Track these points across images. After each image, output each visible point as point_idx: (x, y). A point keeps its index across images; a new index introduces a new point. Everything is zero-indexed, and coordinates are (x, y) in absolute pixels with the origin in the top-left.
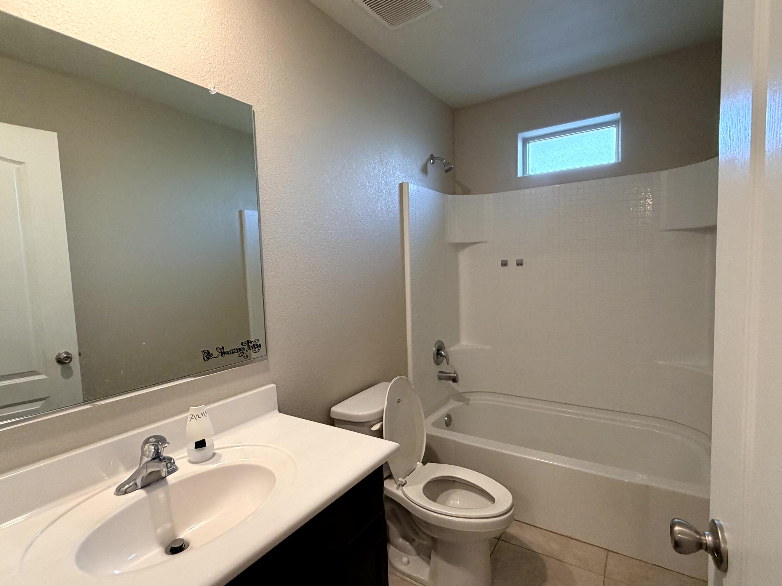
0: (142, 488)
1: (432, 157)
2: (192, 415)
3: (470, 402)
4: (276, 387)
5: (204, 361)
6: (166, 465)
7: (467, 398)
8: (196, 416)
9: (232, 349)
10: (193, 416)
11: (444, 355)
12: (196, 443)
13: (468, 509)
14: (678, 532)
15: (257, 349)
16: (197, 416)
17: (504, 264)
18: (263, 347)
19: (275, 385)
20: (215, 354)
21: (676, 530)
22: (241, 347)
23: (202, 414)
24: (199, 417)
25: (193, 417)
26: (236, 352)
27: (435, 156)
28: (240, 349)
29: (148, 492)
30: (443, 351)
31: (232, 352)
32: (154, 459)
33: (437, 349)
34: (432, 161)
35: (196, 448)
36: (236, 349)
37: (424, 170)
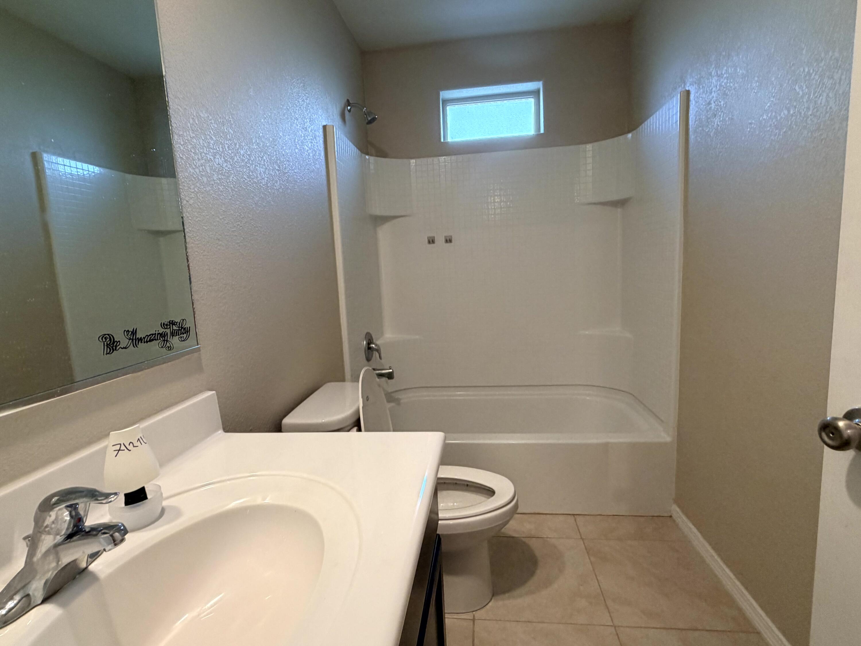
0: (45, 601)
1: (348, 103)
2: (120, 444)
3: (402, 401)
4: (215, 394)
5: (107, 354)
6: (111, 538)
7: (396, 397)
8: (129, 444)
9: (148, 334)
10: (122, 445)
11: (376, 349)
12: (126, 495)
13: (466, 507)
14: (844, 427)
15: (185, 335)
16: (131, 444)
17: (431, 241)
18: (192, 332)
19: (214, 392)
20: (124, 341)
21: (842, 427)
22: (161, 330)
23: (139, 439)
24: (134, 447)
25: (123, 447)
26: (156, 340)
27: (351, 102)
28: (160, 333)
29: (63, 605)
30: (374, 344)
31: (151, 338)
32: (70, 537)
33: (367, 342)
34: (349, 108)
35: (127, 503)
36: (155, 334)
37: (343, 116)
